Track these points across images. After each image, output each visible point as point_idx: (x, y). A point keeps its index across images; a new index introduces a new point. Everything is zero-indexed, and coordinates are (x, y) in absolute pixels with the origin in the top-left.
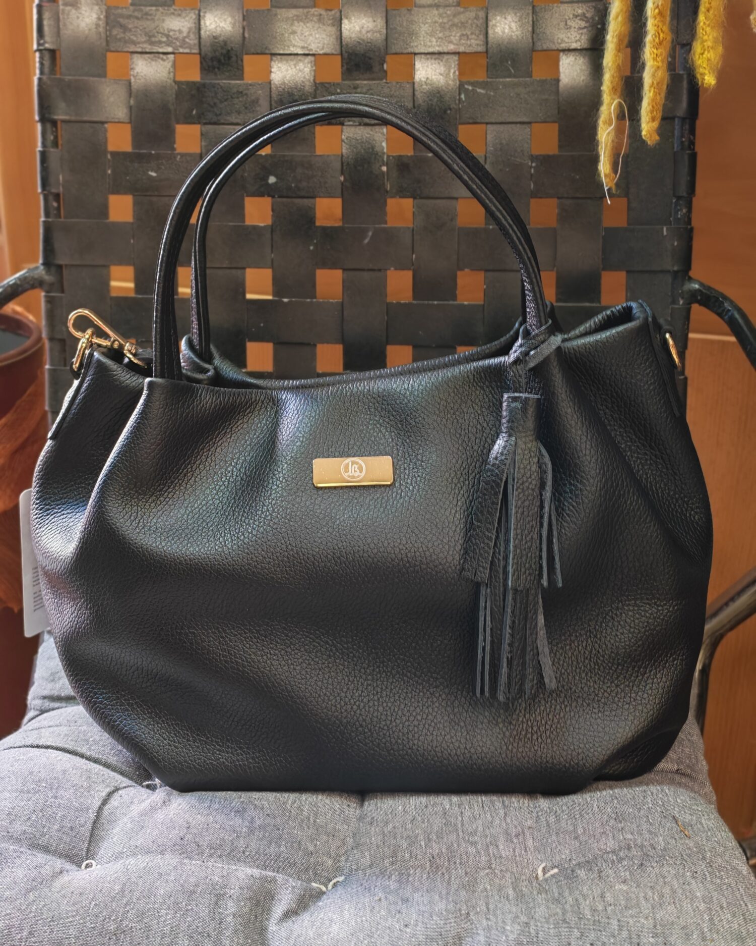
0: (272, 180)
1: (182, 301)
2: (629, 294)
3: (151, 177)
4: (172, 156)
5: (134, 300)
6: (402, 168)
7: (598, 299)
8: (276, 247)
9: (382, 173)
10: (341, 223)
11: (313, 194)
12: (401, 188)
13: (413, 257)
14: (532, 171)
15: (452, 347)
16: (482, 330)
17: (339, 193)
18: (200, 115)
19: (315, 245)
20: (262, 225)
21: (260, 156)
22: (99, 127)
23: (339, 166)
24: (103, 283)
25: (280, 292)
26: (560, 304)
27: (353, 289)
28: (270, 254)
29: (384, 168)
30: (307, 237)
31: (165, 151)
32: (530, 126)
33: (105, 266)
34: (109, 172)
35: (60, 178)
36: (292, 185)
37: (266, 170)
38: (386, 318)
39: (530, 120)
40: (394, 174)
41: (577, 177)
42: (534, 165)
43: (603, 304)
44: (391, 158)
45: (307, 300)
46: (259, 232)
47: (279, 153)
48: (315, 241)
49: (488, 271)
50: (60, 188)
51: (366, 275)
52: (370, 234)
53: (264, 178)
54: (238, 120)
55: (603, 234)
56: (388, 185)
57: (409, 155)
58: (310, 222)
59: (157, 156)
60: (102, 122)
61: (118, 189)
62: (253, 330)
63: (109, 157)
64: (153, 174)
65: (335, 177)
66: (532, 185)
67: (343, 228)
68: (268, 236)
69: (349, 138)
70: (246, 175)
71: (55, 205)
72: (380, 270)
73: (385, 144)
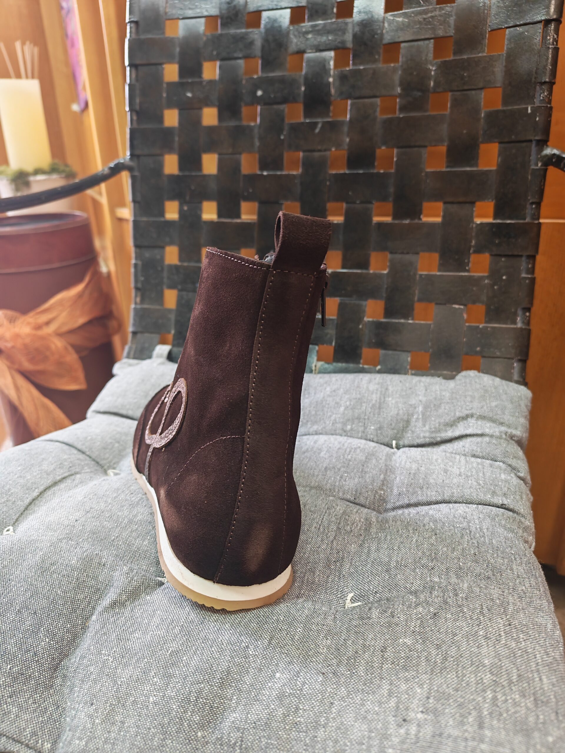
0: (259, 93)
1: (205, 176)
2: (499, 160)
3: (188, 97)
4: (201, 83)
5: (178, 176)
6: (343, 78)
7: (477, 165)
8: (260, 139)
9: (329, 83)
10: (302, 120)
11: (285, 101)
12: (341, 93)
13: (348, 140)
14: (433, 73)
15: (370, 203)
16: (392, 190)
17: (301, 99)
18: (218, 54)
19: (285, 135)
20: (252, 124)
21: (253, 78)
22: (159, 67)
23: (302, 81)
24: (161, 166)
25: (262, 169)
26: (448, 169)
27: (307, 164)
28: (257, 143)
29: (331, 80)
30: (280, 130)
31: (197, 80)
32: (432, 41)
33: (162, 155)
34: (165, 95)
35: (138, 101)
36: (272, 96)
37: (257, 87)
38: (328, 183)
39: (433, 36)
40: (337, 83)
41: (465, 74)
42: (434, 69)
43: (480, 168)
44: (336, 72)
45: (279, 173)
46: (250, 128)
47: (265, 75)
48: (285, 133)
49: (398, 147)
50: (137, 107)
51: (316, 154)
52: (320, 126)
53: (255, 93)
54: (240, 55)
55: (483, 115)
56: (333, 91)
57: (347, 69)
58: (283, 120)
59: (192, 83)
60: (161, 64)
61: (170, 106)
62: (246, 194)
63: (165, 86)
64: (189, 95)
65: (299, 88)
66: (432, 84)
67: (302, 123)
68: (256, 131)
69: (309, 61)
70: (244, 91)
71: (135, 118)
72: (325, 150)
73: (332, 63)
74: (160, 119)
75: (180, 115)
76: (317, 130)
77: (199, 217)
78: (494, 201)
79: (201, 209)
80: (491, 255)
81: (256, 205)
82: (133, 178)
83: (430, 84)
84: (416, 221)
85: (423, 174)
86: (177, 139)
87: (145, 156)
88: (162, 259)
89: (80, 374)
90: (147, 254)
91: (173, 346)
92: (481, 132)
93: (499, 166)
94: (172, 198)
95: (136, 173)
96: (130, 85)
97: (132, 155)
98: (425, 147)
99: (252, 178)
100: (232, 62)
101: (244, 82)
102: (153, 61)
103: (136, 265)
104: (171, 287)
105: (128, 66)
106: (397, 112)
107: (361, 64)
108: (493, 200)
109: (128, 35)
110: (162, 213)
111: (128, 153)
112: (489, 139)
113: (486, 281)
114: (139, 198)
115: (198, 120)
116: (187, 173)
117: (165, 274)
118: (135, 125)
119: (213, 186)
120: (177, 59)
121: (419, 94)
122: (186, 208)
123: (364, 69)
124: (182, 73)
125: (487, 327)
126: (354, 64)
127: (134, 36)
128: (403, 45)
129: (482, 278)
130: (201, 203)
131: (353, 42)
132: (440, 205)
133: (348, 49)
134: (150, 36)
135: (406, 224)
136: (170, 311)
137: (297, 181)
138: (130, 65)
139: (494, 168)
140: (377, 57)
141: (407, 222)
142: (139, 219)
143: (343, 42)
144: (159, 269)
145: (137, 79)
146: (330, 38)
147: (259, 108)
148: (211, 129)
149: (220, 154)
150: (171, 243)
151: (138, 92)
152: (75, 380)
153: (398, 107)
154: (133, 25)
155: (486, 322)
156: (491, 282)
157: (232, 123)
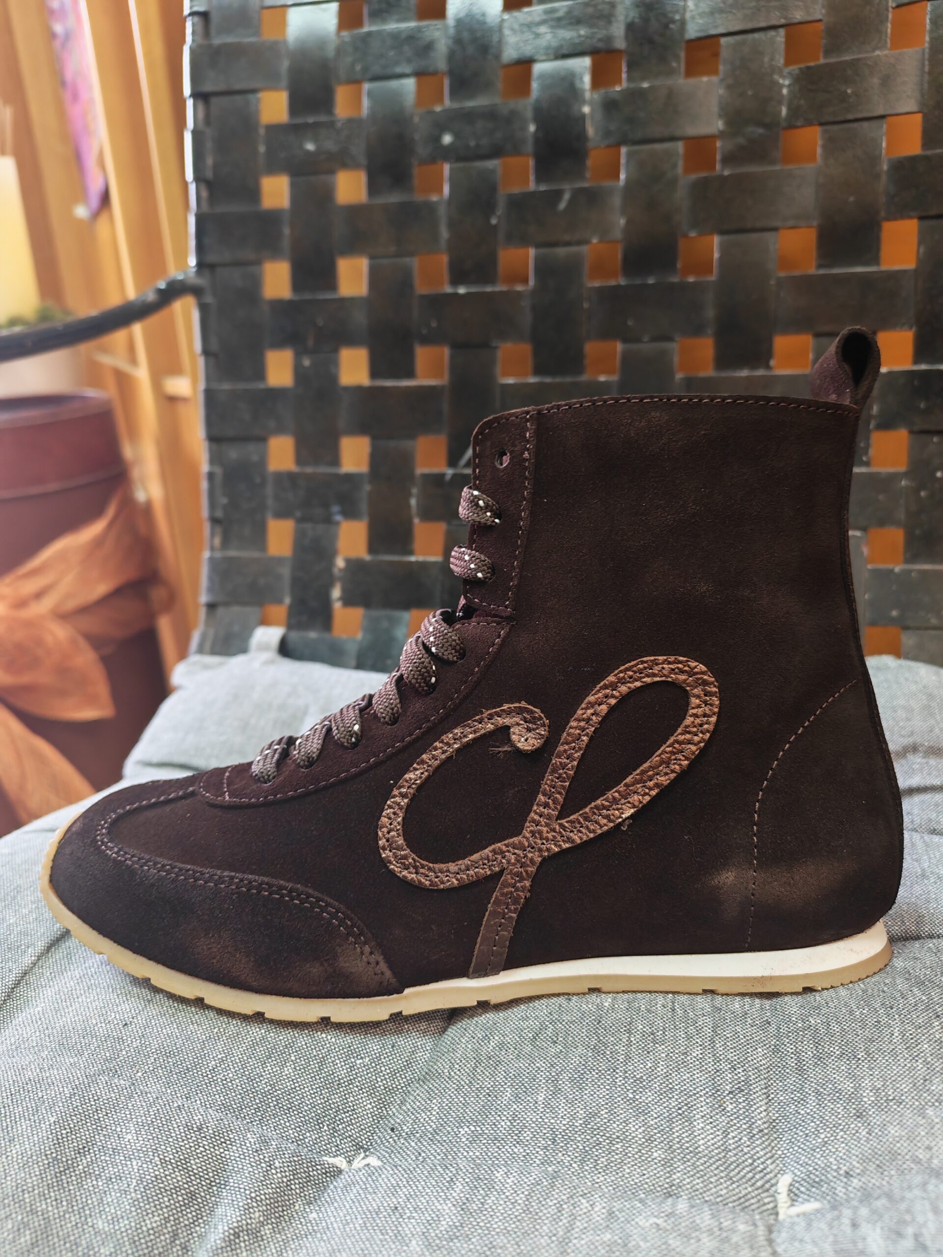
0: (447, 139)
1: (343, 300)
2: (922, 250)
3: (308, 152)
4: (331, 125)
5: (290, 303)
6: (610, 106)
7: (876, 261)
8: (451, 225)
9: (583, 117)
10: (532, 186)
11: (496, 152)
12: (607, 134)
13: (622, 222)
14: (785, 91)
15: (670, 339)
16: (710, 313)
17: (529, 147)
18: (365, 69)
19: (499, 217)
20: (434, 198)
21: (434, 112)
22: (251, 97)
23: (529, 114)
24: (256, 283)
25: (456, 281)
26: (822, 272)
27: (544, 269)
28: (444, 233)
29: (586, 109)
30: (489, 207)
31: (323, 118)
32: (782, 32)
33: (258, 262)
34: (262, 149)
35: (209, 161)
36: (472, 143)
37: (442, 128)
38: (586, 305)
39: (783, 21)
40: (599, 115)
41: (849, 91)
42: (787, 82)
43: (884, 267)
44: (596, 96)
45: (489, 289)
46: (431, 208)
47: (456, 105)
48: (499, 212)
49: (722, 233)
50: (209, 174)
51: (561, 252)
52: (567, 196)
53: (437, 139)
54: (408, 70)
55: (885, 167)
56: (591, 131)
57: (618, 88)
58: (493, 189)
59: (316, 125)
60: (254, 91)
61: (273, 169)
62: (424, 332)
63: (262, 131)
64: (310, 147)
65: (524, 128)
66: (784, 111)
67: (533, 194)
68: (442, 212)
69: (542, 76)
70: (417, 137)
71: (205, 194)
72: (579, 243)
73: (587, 79)
74: (254, 194)
75: (293, 185)
76: (562, 206)
77: (333, 379)
78: (914, 329)
79: (336, 363)
80: (911, 432)
81: (446, 352)
82: (204, 309)
83: (780, 112)
84: (760, 372)
85: (772, 282)
86: (287, 231)
87: (224, 265)
88: (263, 462)
89: (102, 689)
90: (233, 453)
91: (290, 627)
92: (883, 199)
93: (919, 261)
94: (279, 344)
95: (209, 299)
96: (195, 133)
97: (200, 265)
98: (775, 229)
99: (437, 302)
100: (394, 84)
101: (416, 119)
102: (238, 86)
103: (211, 476)
104: (281, 514)
105: (190, 96)
106: (718, 166)
107: (643, 79)
108: (911, 328)
109: (189, 38)
110: (260, 373)
111: (192, 261)
112: (899, 212)
113: (903, 483)
114: (214, 346)
115: (327, 195)
116: (307, 296)
117: (269, 490)
118: (205, 208)
119: (360, 319)
120: (284, 82)
121: (761, 131)
122: (307, 362)
123: (650, 88)
124: (297, 105)
125: (911, 571)
126: (630, 79)
127: (200, 40)
128: (723, 41)
129: (893, 478)
130: (336, 351)
131: (627, 37)
132: (807, 341)
133: (619, 52)
134: (229, 39)
135: (741, 377)
136: (280, 560)
137: (526, 303)
138: (195, 95)
139: (911, 265)
140: (674, 65)
141: (744, 373)
142: (215, 386)
143: (609, 39)
144: (258, 480)
145: (208, 120)
146: (582, 32)
147: (447, 168)
148: (354, 211)
149: (372, 257)
150: (280, 430)
151: (209, 145)
152: (92, 700)
153: (718, 157)
154: (196, 19)
155: (907, 561)
156: (913, 485)
157: (394, 198)
